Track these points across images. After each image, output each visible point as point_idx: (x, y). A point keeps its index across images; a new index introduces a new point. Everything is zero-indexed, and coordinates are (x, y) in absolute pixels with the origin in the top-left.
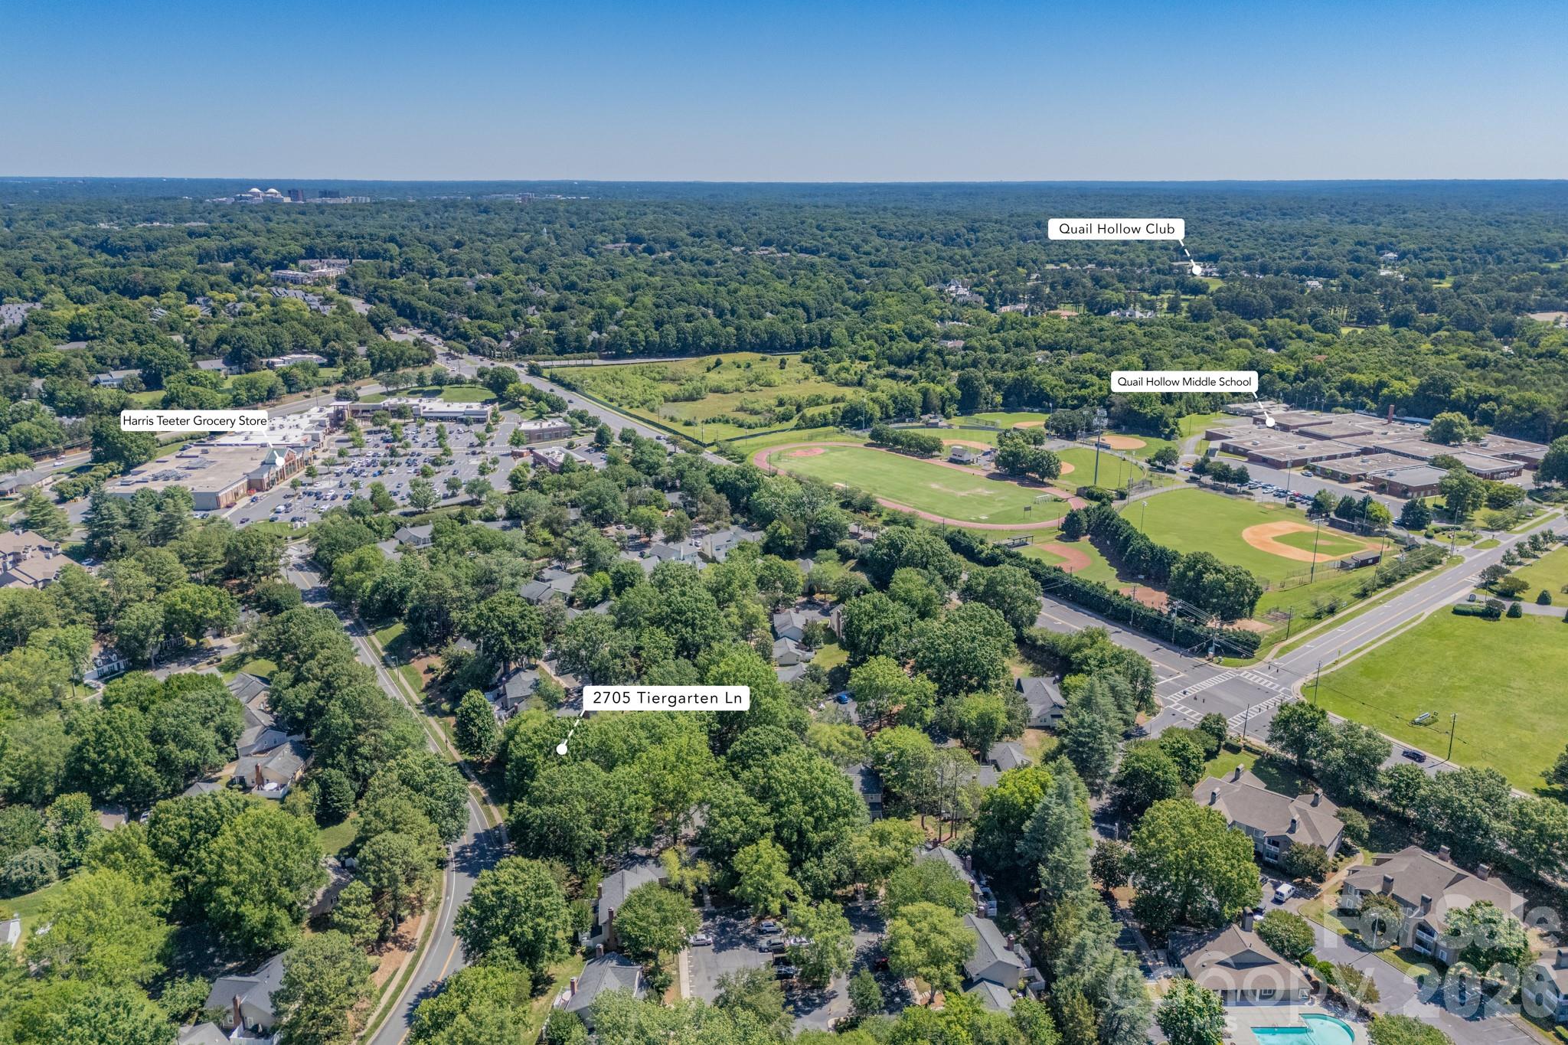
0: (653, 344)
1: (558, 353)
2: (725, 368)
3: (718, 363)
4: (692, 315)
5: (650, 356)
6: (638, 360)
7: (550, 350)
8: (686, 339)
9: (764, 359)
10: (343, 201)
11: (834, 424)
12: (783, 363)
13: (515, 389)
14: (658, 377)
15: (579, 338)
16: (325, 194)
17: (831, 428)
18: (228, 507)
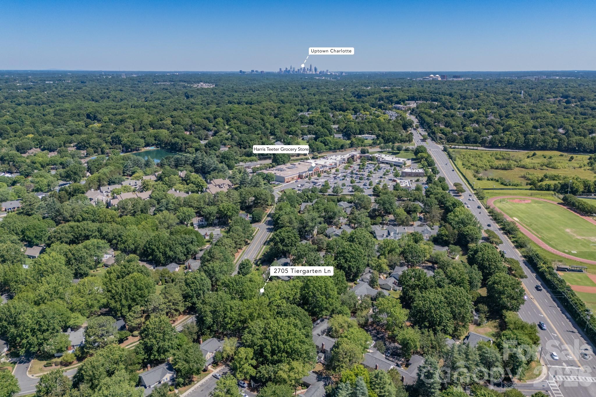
0: (511, 143)
1: (464, 143)
2: (537, 157)
3: (534, 155)
4: (544, 132)
5: (509, 148)
6: (502, 150)
7: (461, 141)
8: (529, 142)
9: (561, 155)
10: (460, 79)
11: (554, 190)
12: (572, 158)
13: (421, 155)
14: (500, 157)
15: (475, 138)
16: (455, 77)
17: (552, 192)
18: (287, 182)
